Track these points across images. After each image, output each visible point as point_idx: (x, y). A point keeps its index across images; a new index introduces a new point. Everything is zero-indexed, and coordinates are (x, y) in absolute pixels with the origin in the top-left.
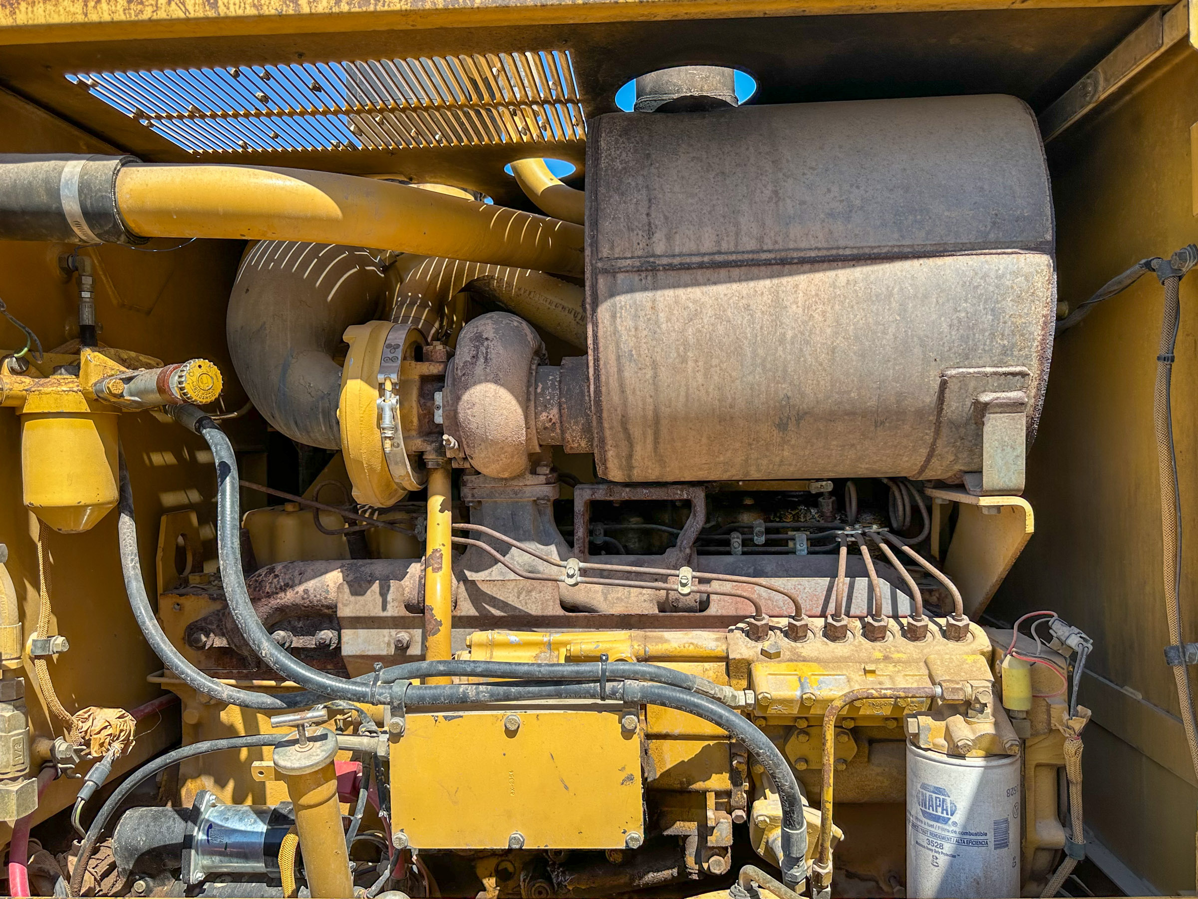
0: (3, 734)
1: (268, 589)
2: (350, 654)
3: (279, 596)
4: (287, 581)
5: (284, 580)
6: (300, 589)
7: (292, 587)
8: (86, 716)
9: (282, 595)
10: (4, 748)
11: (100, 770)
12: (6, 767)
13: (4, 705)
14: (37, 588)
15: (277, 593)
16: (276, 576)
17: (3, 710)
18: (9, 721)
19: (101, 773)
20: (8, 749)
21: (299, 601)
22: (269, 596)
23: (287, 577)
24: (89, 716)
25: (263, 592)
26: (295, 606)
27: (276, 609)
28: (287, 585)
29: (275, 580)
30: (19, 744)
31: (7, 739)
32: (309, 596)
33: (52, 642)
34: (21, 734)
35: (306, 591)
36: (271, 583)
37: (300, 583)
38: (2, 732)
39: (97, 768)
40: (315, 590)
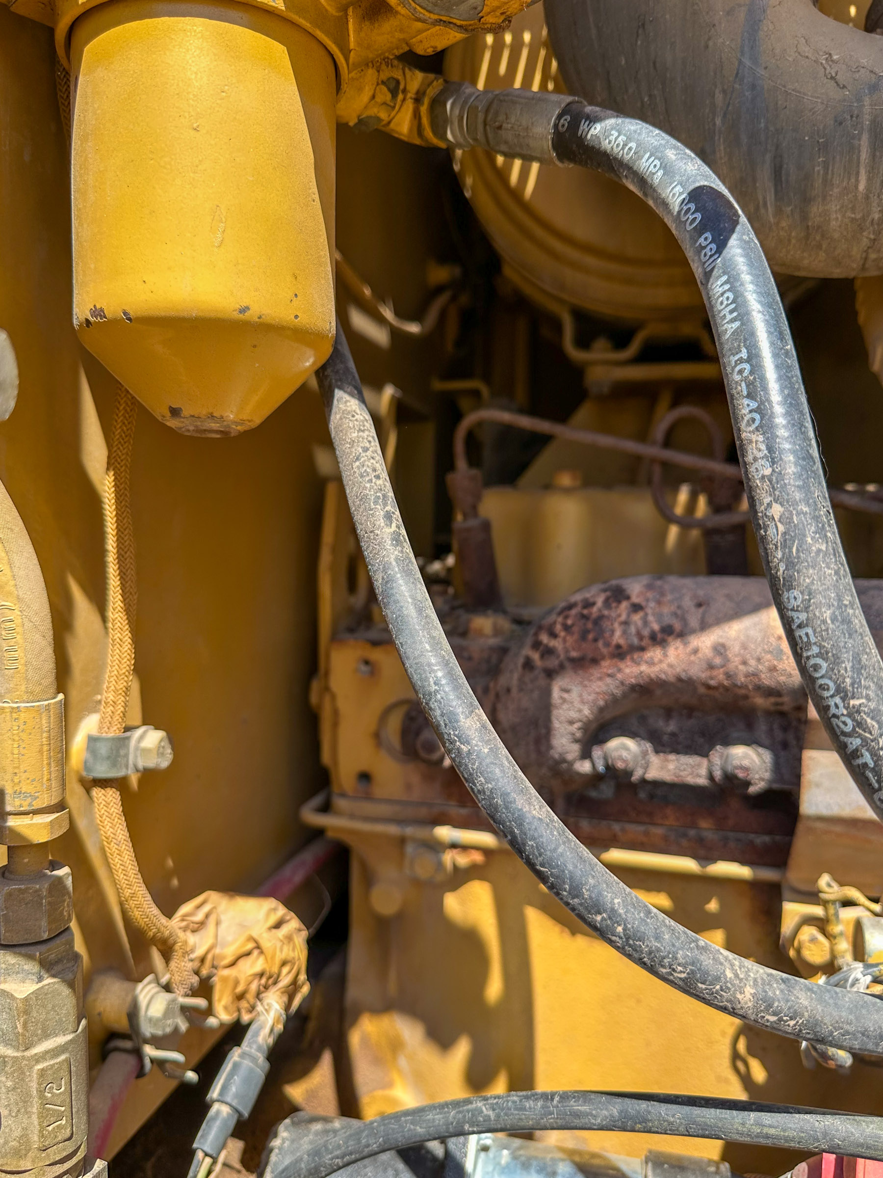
0: (10, 1052)
1: (618, 637)
2: (824, 812)
3: (648, 655)
4: (668, 620)
5: (659, 617)
6: (705, 642)
7: (681, 635)
8: (199, 916)
9: (655, 653)
10: (13, 1097)
11: (243, 1072)
12: (18, 1154)
13: (9, 959)
14: (100, 602)
15: (642, 649)
16: (637, 608)
17: (8, 972)
18: (26, 1012)
19: (247, 1080)
20: (25, 1099)
21: (697, 672)
22: (620, 653)
23: (666, 610)
24: (207, 916)
25: (607, 644)
26: (685, 684)
27: (633, 688)
28: (668, 631)
29: (637, 618)
30: (57, 1080)
31: (20, 1070)
32: (727, 660)
33: (133, 743)
34: (61, 1049)
35: (720, 649)
36: (626, 623)
37: (704, 626)
38: (7, 1043)
39: (236, 1066)
40: (744, 647)
